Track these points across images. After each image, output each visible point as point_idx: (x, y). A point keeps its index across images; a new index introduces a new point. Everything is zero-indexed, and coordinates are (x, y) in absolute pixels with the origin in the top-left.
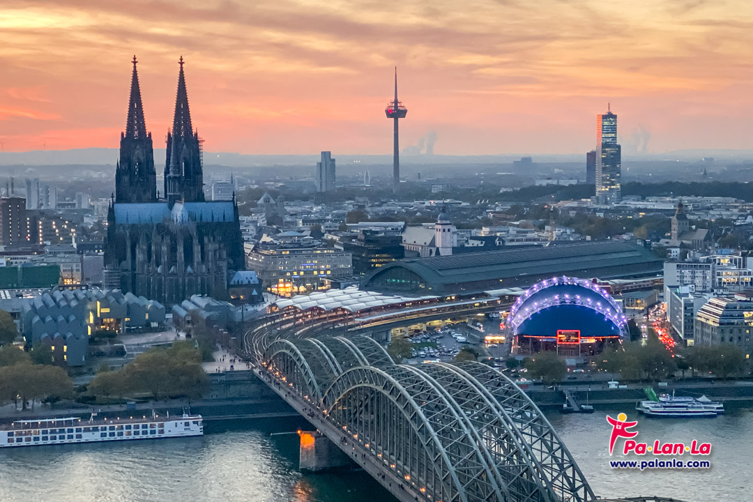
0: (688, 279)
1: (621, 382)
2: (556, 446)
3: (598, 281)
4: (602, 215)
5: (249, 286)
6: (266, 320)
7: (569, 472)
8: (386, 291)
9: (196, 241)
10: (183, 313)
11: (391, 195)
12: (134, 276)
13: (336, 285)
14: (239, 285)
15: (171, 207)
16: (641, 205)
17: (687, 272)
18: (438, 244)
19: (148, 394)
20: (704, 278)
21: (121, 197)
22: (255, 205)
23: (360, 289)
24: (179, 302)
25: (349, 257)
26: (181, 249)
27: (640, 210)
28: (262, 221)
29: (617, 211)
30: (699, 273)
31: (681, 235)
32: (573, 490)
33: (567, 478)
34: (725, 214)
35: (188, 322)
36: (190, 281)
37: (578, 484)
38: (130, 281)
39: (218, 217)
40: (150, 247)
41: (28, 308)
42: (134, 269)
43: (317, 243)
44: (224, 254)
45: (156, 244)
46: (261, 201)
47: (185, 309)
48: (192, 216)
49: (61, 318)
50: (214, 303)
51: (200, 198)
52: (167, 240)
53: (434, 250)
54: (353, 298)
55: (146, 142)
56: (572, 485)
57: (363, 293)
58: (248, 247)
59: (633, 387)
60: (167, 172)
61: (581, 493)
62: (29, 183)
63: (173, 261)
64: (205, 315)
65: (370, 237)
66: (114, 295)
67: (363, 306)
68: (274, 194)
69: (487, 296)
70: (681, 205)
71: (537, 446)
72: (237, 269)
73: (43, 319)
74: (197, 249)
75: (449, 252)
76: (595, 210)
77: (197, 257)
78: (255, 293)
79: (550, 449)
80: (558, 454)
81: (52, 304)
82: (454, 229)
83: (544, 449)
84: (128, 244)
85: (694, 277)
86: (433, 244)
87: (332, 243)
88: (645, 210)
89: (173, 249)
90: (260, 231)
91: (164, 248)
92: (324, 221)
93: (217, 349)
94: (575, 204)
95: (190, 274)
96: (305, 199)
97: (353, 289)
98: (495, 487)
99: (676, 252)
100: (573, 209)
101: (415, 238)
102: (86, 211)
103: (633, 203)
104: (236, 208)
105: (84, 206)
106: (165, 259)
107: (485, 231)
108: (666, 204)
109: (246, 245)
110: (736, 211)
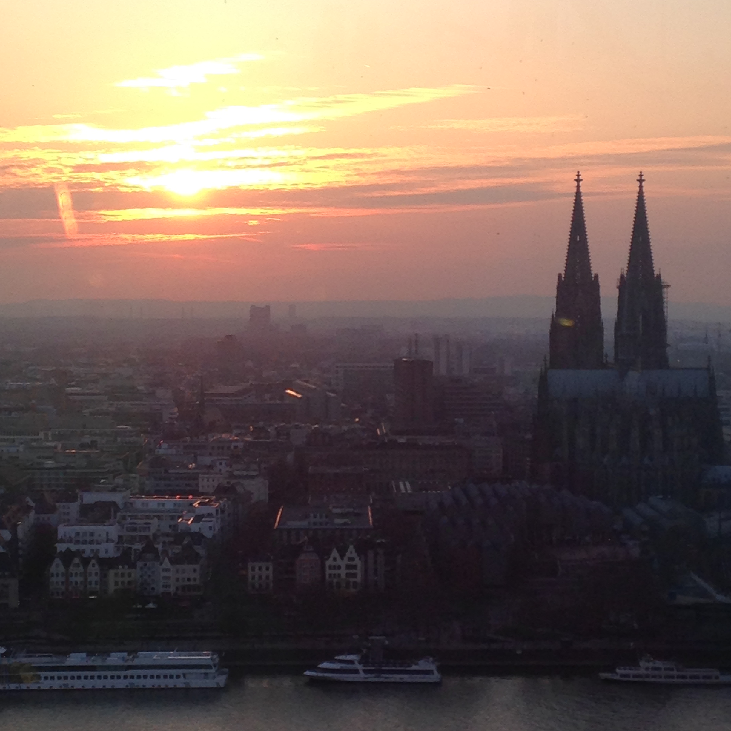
10: (637, 520)
12: (572, 467)
14: (714, 484)
21: (556, 362)
24: (632, 505)
38: (566, 474)
39: (687, 390)
40: (593, 430)
41: (434, 505)
42: (572, 457)
44: (695, 441)
45: (602, 426)
47: (640, 514)
48: (650, 389)
50: (680, 509)
51: (663, 364)
52: (617, 419)
55: (592, 286)
62: (437, 341)
63: (624, 449)
72: (712, 463)
74: (657, 433)
77: (658, 444)
84: (565, 423)
89: (625, 433)
91: (613, 432)
95: (648, 467)
104: (712, 379)
106: (613, 446)
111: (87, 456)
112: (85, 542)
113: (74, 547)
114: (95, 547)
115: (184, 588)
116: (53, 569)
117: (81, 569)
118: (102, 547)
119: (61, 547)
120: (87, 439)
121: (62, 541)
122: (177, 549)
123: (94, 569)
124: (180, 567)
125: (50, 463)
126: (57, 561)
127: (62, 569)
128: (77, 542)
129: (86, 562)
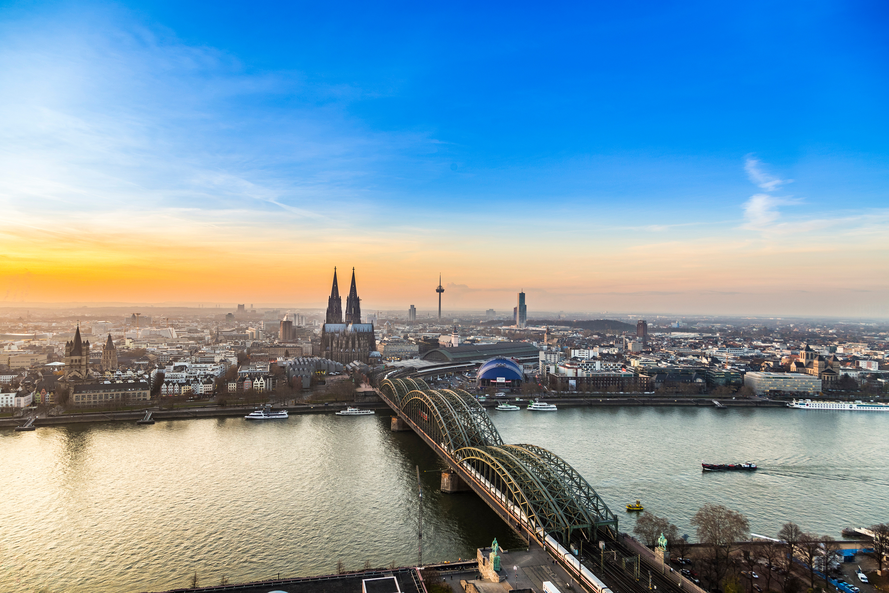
0: (548, 358)
1: (521, 398)
2: (489, 423)
3: (514, 358)
4: (518, 332)
5: (377, 357)
6: (383, 371)
7: (494, 434)
8: (431, 361)
9: (356, 339)
10: (350, 368)
11: (436, 323)
12: (332, 353)
13: (411, 358)
14: (373, 357)
15: (347, 326)
16: (534, 329)
17: (548, 356)
18: (453, 342)
19: (334, 400)
20: (555, 357)
21: (328, 321)
22: (383, 326)
23: (421, 359)
24: (349, 363)
25: (417, 346)
26: (350, 342)
27: (533, 331)
28: (385, 332)
29: (524, 330)
30: (553, 356)
31: (548, 340)
32: (496, 441)
33: (494, 436)
34: (566, 333)
35: (351, 371)
36: (354, 355)
37: (497, 439)
38: (330, 355)
39: (366, 330)
40: (338, 341)
41: (289, 365)
42: (332, 350)
43: (405, 341)
44: (368, 344)
45: (341, 340)
46: (385, 324)
47: (351, 366)
48: (355, 330)
49: (301, 369)
50: (363, 364)
51: (359, 322)
52: (345, 338)
53: (451, 345)
54: (417, 363)
55: (340, 300)
56: (495, 439)
57: (422, 361)
58: (377, 342)
59: (525, 400)
60: (346, 312)
61: (498, 442)
62: (295, 315)
63: (347, 347)
64: (358, 369)
65: (426, 339)
66: (323, 360)
67: (421, 366)
68: (391, 321)
69: (470, 363)
70: (548, 329)
71: (483, 423)
72: (372, 351)
73: (294, 370)
74: (357, 342)
75: (457, 346)
76: (516, 330)
77: (357, 346)
78: (379, 360)
79: (487, 424)
80: (490, 427)
81: (298, 363)
82: (459, 336)
83: (485, 425)
84: (330, 340)
85: (550, 357)
86: (450, 342)
87: (412, 341)
88: (536, 331)
89: (347, 343)
90: (384, 336)
91: (344, 342)
92: (409, 332)
93: (362, 383)
94: (507, 327)
95: (354, 352)
96: (403, 323)
97: (418, 360)
98: (464, 439)
99: (545, 347)
100: (507, 329)
101: (443, 340)
102: (317, 326)
103: (531, 328)
104: (373, 326)
105: (316, 325)
106: (344, 346)
107: (472, 337)
108: (543, 328)
109: (377, 341)
110: (570, 332)
111: (178, 351)
112: (174, 378)
113: (170, 380)
114: (178, 379)
115: (207, 392)
116: (163, 387)
117: (172, 386)
118: (180, 380)
119: (166, 380)
120: (178, 346)
121: (166, 378)
122: (205, 380)
123: (177, 386)
124: (206, 385)
125: (165, 353)
126: (164, 384)
127: (166, 387)
128: (171, 378)
129: (174, 384)
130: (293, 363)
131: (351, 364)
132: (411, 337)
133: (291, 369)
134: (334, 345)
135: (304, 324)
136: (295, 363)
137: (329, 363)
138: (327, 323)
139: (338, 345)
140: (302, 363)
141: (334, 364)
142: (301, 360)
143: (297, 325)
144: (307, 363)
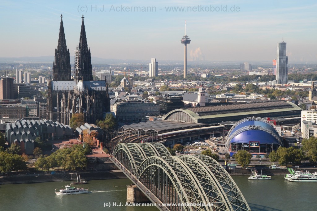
9: (87, 98)
10: (80, 131)
12: (59, 114)
18: (199, 101)
24: (79, 126)
25: (158, 106)
36: (85, 116)
38: (57, 116)
40: (67, 101)
42: (60, 110)
43: (144, 100)
47: (82, 129)
49: (23, 132)
51: (91, 79)
53: (197, 104)
55: (67, 53)
65: (168, 97)
69: (219, 125)
72: (106, 111)
73: (15, 133)
75: (204, 105)
82: (207, 94)
84: (58, 99)
91: (73, 102)
92: (149, 90)
100: (264, 86)
102: (42, 84)
104: (107, 84)
105: (42, 82)
107: (222, 95)
109: (111, 100)
130: (14, 126)
131: (82, 127)
132: (151, 95)
133: (12, 133)
134: (62, 105)
135: (28, 82)
136: (17, 126)
137: (57, 126)
138: (53, 80)
139: (67, 106)
140: (25, 126)
141: (62, 127)
142: (23, 122)
143: (20, 82)
144: (30, 126)
